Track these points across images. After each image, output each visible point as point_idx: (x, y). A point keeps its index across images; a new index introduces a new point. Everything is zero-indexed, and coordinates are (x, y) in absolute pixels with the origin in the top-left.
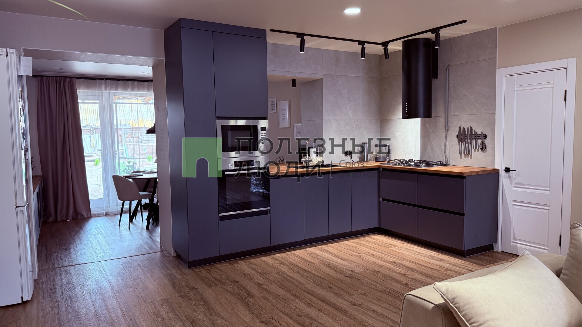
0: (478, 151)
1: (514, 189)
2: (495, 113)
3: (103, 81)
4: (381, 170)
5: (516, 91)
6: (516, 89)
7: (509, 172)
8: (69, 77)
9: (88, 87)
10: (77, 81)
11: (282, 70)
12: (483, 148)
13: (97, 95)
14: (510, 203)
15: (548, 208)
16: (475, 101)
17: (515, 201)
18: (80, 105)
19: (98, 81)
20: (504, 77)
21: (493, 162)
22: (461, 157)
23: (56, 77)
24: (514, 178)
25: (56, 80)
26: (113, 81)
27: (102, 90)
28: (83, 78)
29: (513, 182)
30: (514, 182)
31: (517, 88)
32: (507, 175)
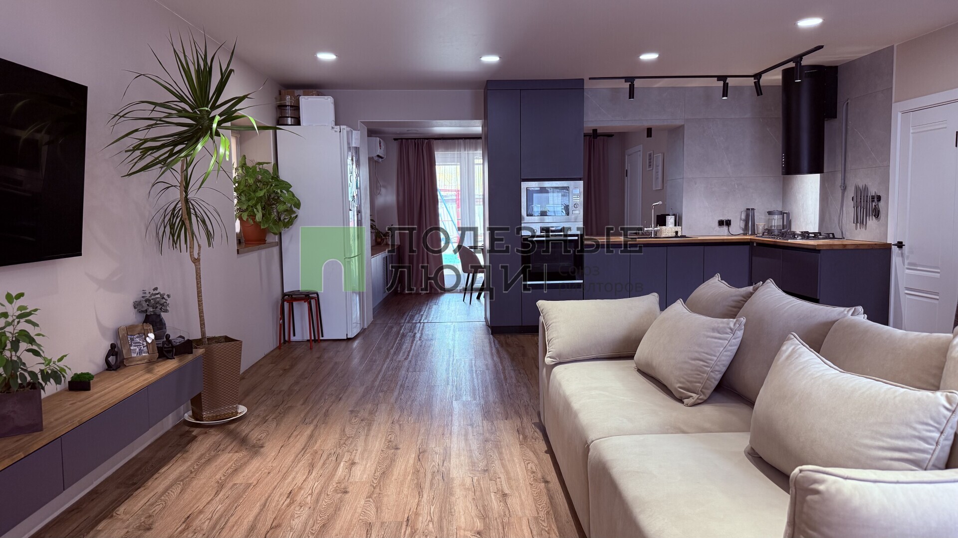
0: (872, 220)
1: (908, 271)
2: (889, 166)
3: (461, 141)
4: (755, 245)
5: (912, 133)
6: (911, 131)
7: (902, 247)
8: (427, 139)
9: (447, 148)
10: (435, 142)
11: (623, 119)
12: (877, 214)
13: (456, 156)
14: (903, 291)
15: (937, 297)
16: (871, 149)
17: (907, 289)
18: (437, 167)
19: (456, 141)
20: (900, 114)
21: (886, 235)
22: (856, 229)
23: (415, 139)
24: (907, 256)
25: (415, 142)
26: (472, 140)
27: (460, 151)
28: (442, 138)
29: (906, 262)
30: (908, 261)
31: (913, 129)
32: (900, 252)
